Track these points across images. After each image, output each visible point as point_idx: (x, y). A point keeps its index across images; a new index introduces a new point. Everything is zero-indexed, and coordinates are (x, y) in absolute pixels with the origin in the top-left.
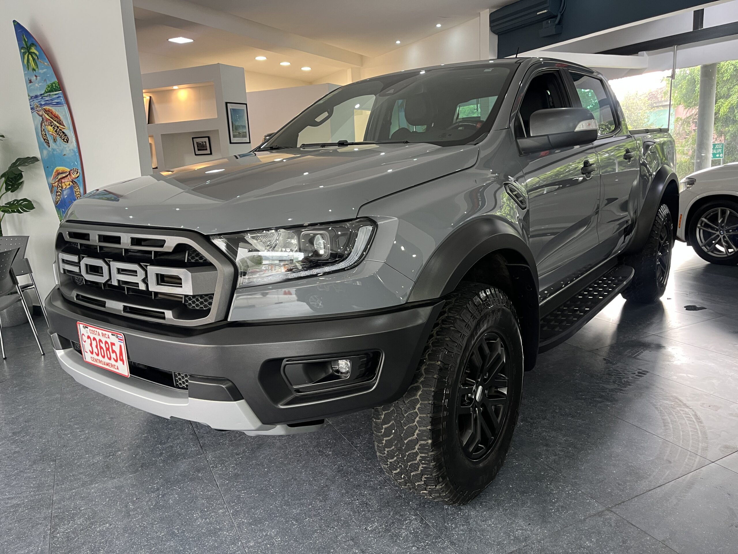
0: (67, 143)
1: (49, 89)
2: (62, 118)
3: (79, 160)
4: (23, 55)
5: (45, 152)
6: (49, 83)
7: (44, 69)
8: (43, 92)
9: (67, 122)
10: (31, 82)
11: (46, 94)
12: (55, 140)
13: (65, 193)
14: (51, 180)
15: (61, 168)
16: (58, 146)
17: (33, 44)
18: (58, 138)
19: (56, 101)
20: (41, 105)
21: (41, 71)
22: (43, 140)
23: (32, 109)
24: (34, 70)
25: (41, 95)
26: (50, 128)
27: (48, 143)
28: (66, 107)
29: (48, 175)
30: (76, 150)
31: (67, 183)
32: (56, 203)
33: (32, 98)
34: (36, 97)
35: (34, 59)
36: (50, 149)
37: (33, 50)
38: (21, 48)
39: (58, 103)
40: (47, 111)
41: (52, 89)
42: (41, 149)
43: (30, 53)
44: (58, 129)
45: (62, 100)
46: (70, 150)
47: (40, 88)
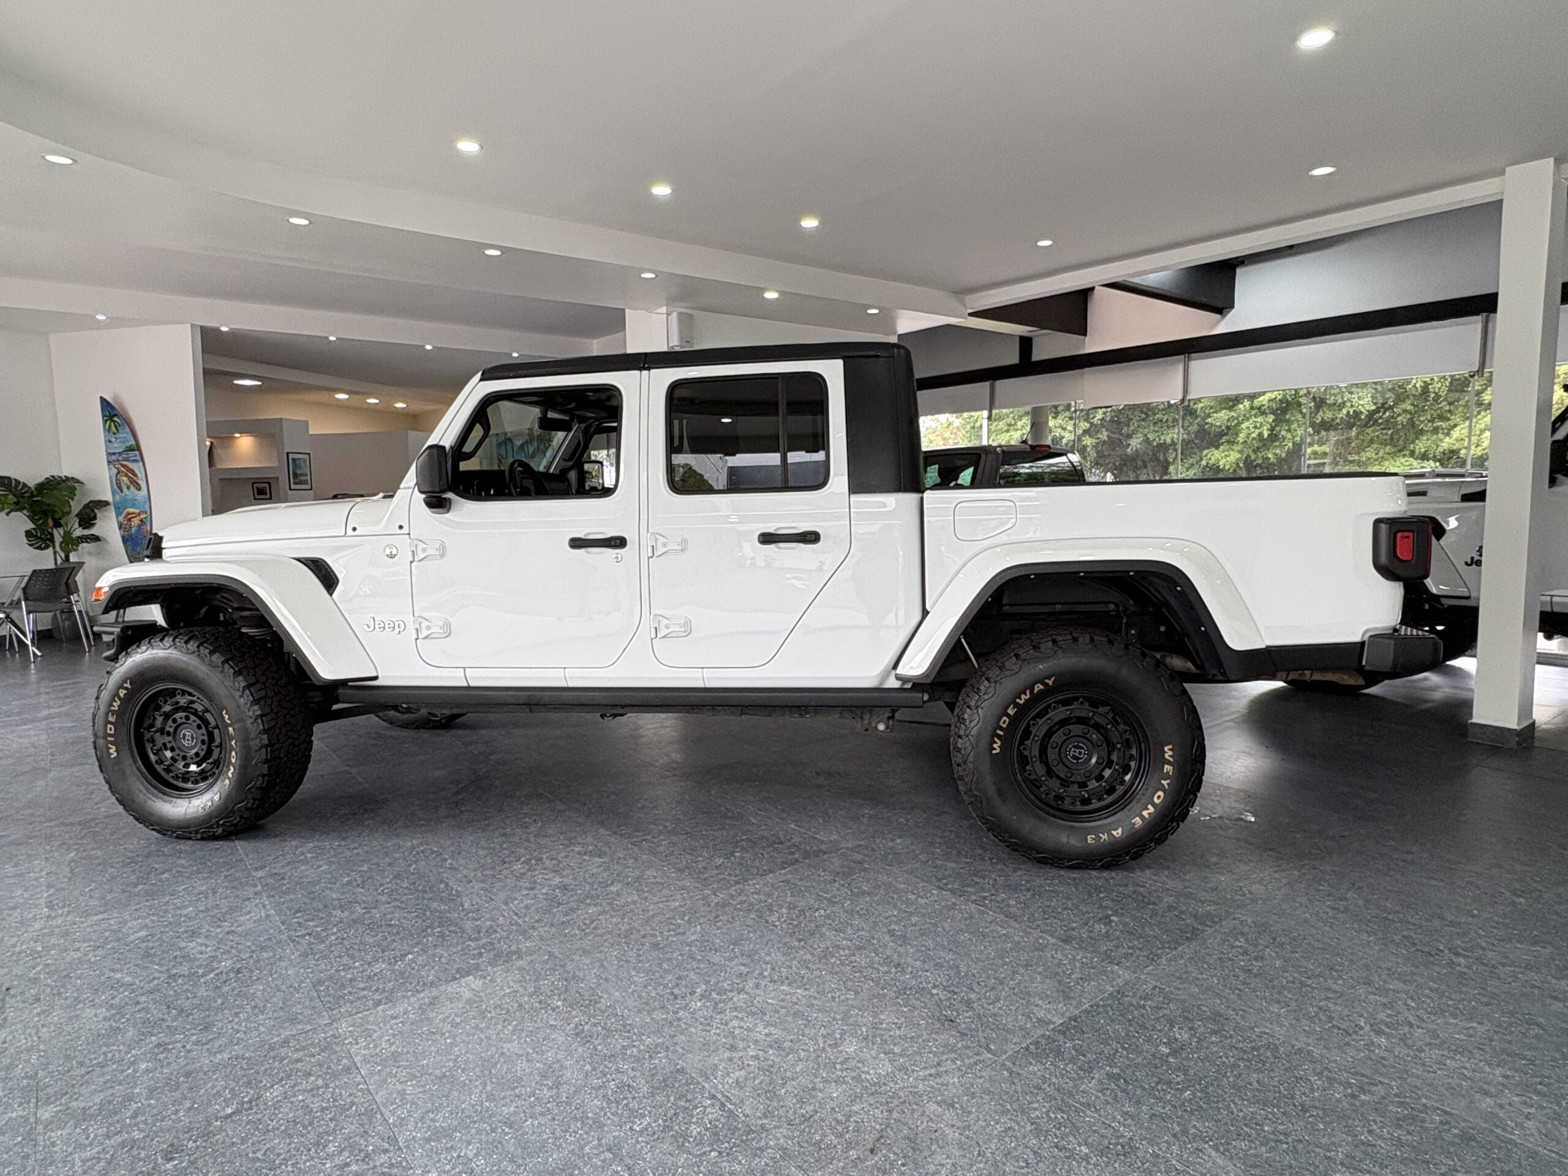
0: (140, 491)
1: (127, 449)
2: (137, 472)
3: (148, 504)
4: (105, 422)
5: (117, 497)
6: (128, 444)
7: (125, 434)
8: (121, 450)
9: (141, 474)
10: (110, 442)
11: (123, 453)
12: (128, 488)
13: (133, 529)
14: (121, 518)
15: (131, 510)
16: (130, 493)
17: (116, 415)
18: (132, 487)
19: (133, 459)
20: (118, 460)
21: (121, 435)
22: (115, 487)
23: (109, 462)
24: (114, 433)
25: (119, 452)
26: (125, 479)
27: (122, 491)
28: (141, 464)
29: (118, 515)
30: (147, 497)
31: (136, 522)
32: (123, 538)
33: (109, 454)
34: (114, 454)
35: (116, 426)
36: (123, 495)
37: (116, 419)
38: (103, 416)
39: (134, 461)
40: (122, 465)
41: (130, 449)
42: (114, 493)
43: (114, 421)
44: (132, 480)
45: (138, 458)
46: (142, 496)
47: (118, 447)
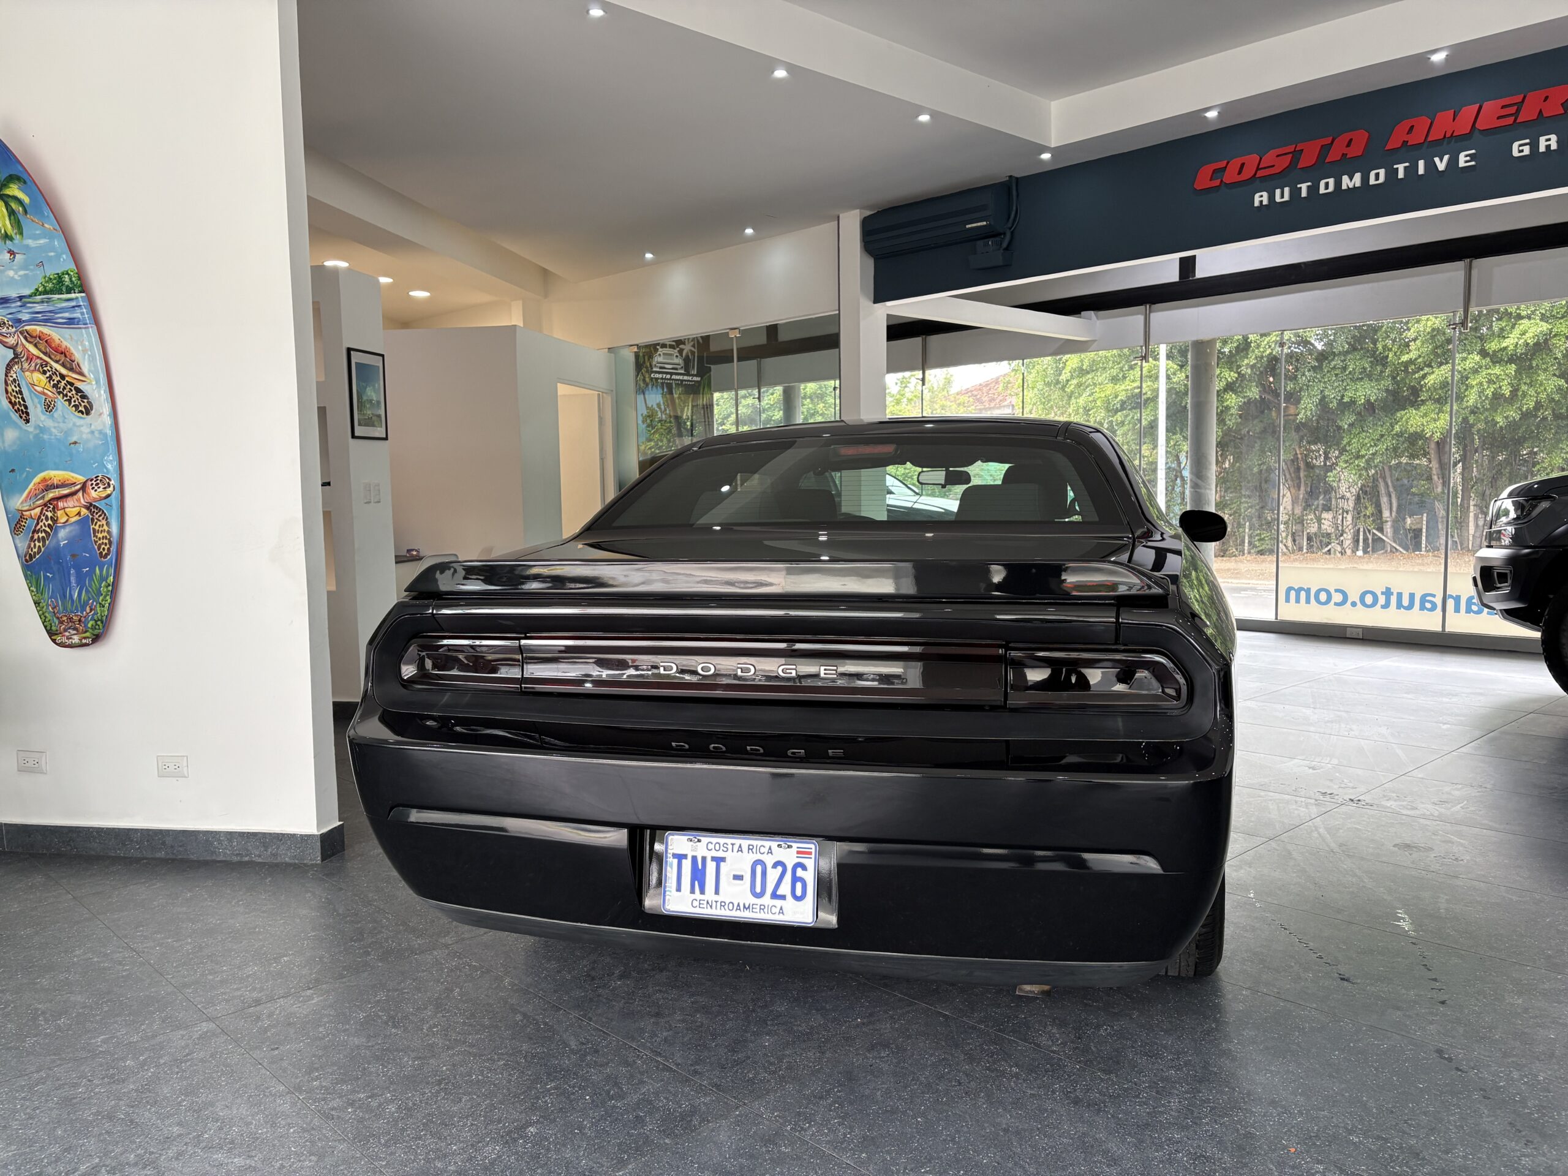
0: (85, 416)
1: (50, 285)
6: (51, 271)
7: (39, 238)
8: (27, 292)
11: (39, 298)
12: (49, 407)
15: (56, 475)
17: (13, 178)
19: (67, 315)
20: (19, 321)
21: (31, 243)
24: (7, 237)
25: (21, 298)
26: (39, 378)
27: (24, 414)
31: (72, 510)
32: (27, 559)
35: (11, 212)
40: (29, 337)
41: (57, 285)
44: (63, 383)
46: (92, 432)
47: (20, 280)
